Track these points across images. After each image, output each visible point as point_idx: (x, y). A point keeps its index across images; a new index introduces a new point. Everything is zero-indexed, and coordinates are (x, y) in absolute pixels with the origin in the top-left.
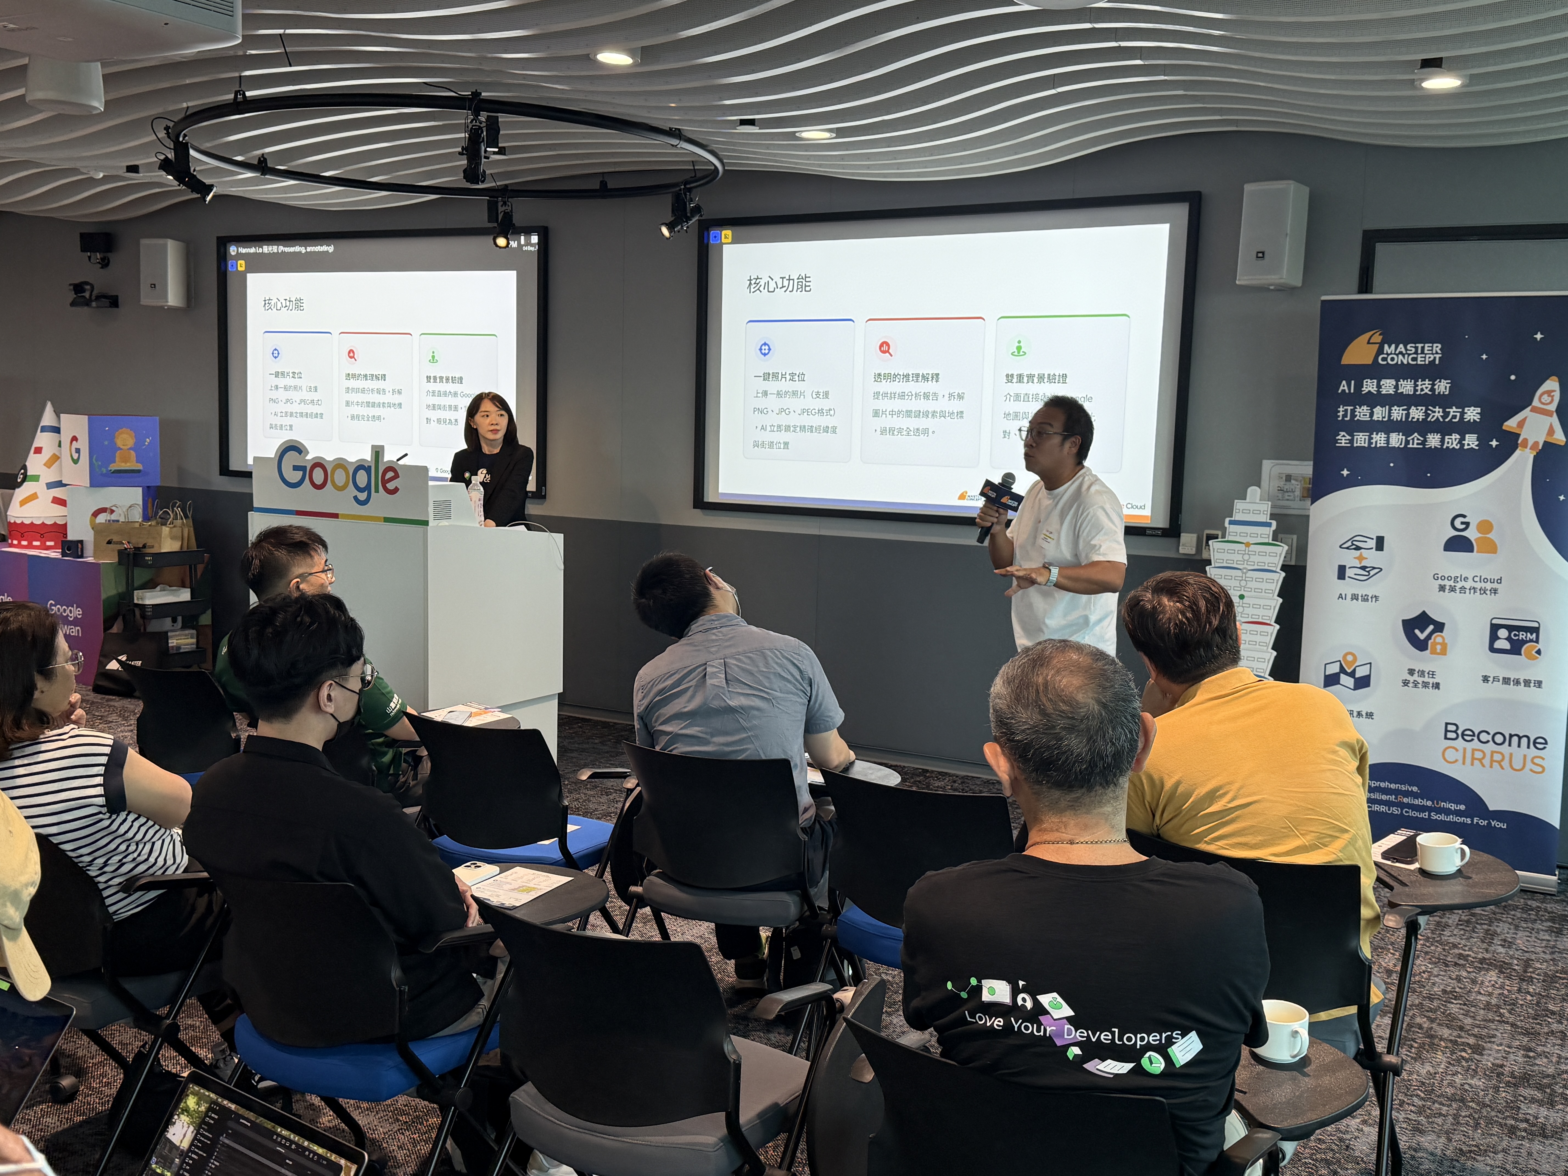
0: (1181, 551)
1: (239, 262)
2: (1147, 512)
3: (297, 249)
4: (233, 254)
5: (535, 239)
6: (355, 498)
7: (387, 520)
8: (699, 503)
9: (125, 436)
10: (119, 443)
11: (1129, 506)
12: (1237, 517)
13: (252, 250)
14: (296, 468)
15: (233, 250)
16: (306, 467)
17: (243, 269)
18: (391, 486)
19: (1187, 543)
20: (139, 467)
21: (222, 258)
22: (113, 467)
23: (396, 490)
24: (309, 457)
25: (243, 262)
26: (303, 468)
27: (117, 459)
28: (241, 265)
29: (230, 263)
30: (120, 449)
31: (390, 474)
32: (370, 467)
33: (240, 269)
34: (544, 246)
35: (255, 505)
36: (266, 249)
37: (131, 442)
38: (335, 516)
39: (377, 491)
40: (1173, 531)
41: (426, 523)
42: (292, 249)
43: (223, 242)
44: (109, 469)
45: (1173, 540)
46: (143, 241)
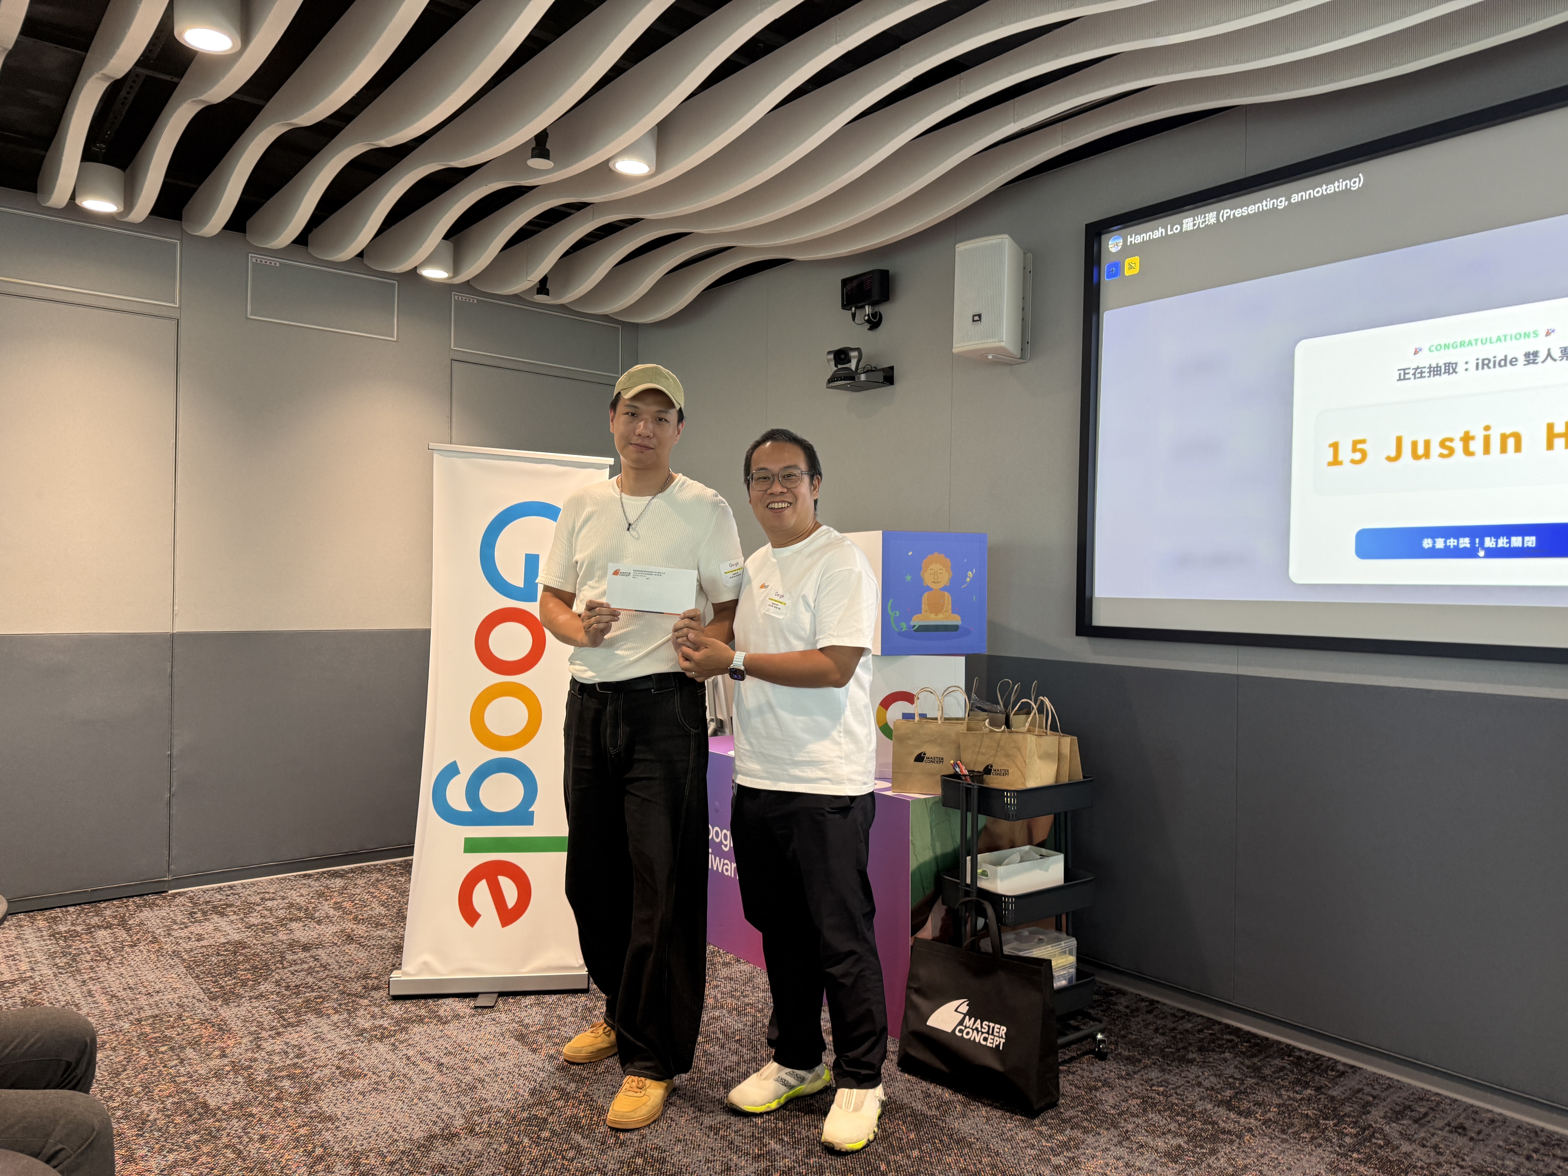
1: (1127, 261)
3: (1266, 204)
4: (1114, 248)
9: (936, 567)
10: (928, 578)
13: (1158, 232)
15: (1114, 243)
17: (1135, 270)
20: (956, 620)
21: (1094, 259)
22: (917, 621)
25: (1135, 258)
27: (924, 607)
28: (1132, 265)
29: (1106, 266)
30: (929, 589)
33: (1127, 270)
36: (1190, 221)
37: (945, 578)
42: (1253, 209)
43: (1096, 234)
44: (912, 623)
46: (961, 247)
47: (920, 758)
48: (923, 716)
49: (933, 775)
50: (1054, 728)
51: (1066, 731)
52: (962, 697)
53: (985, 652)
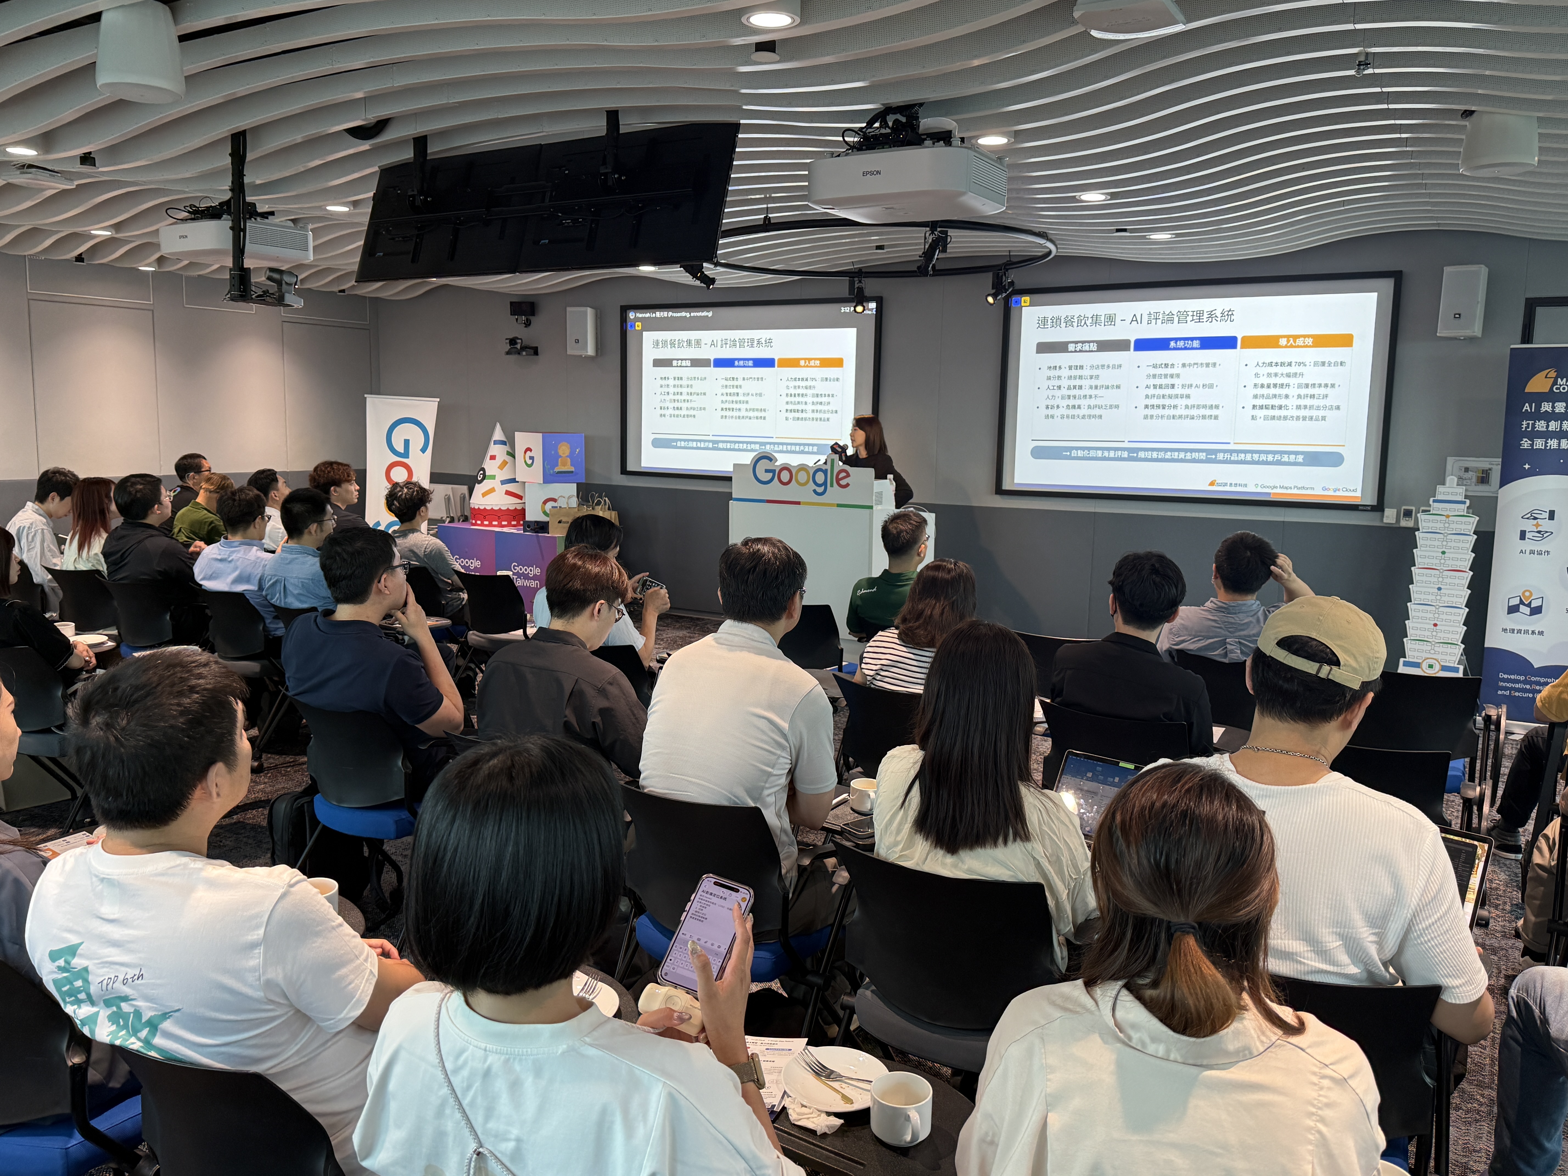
0: (1385, 521)
1: (637, 324)
2: (1358, 494)
3: (683, 314)
4: (632, 317)
5: (873, 305)
6: (815, 491)
7: (839, 505)
8: (999, 490)
9: (563, 447)
10: (561, 452)
11: (1344, 489)
12: (1439, 497)
13: (648, 315)
14: (767, 471)
15: (632, 315)
16: (775, 470)
17: (640, 328)
18: (843, 482)
19: (1390, 516)
20: (572, 469)
21: (624, 320)
22: (557, 470)
23: (847, 485)
24: (777, 464)
25: (640, 324)
26: (773, 471)
27: (559, 464)
28: (638, 326)
29: (629, 324)
30: (561, 456)
31: (843, 475)
32: (826, 470)
33: (637, 328)
34: (879, 309)
35: (734, 496)
36: (658, 314)
37: (567, 452)
38: (798, 503)
39: (832, 486)
40: (1379, 507)
41: (871, 507)
42: (679, 315)
43: (624, 310)
45: (1378, 514)
46: (569, 309)
47: (560, 522)
48: (560, 507)
49: (564, 528)
50: (609, 509)
51: (613, 510)
52: (575, 499)
53: (584, 481)
